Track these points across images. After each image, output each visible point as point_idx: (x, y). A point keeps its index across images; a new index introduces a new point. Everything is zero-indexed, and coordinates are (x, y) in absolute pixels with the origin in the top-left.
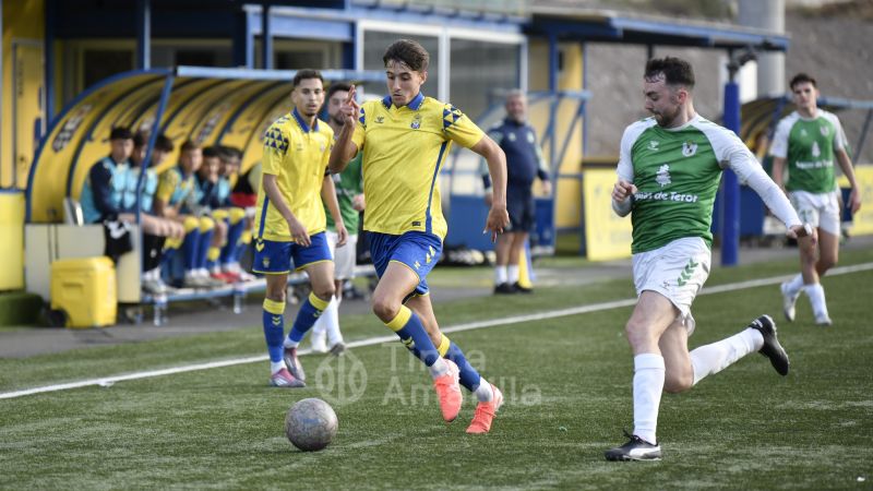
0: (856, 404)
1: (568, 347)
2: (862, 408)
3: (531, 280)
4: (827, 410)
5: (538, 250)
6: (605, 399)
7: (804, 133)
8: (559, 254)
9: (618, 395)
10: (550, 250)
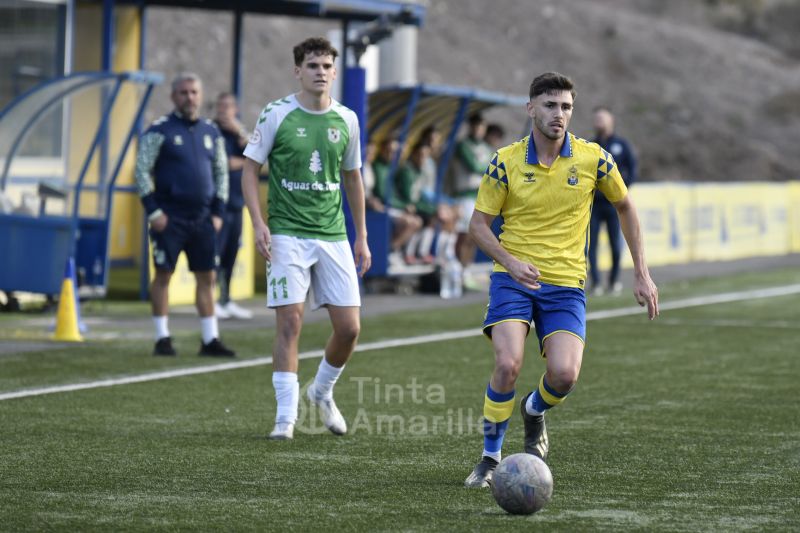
0: (580, 514)
1: (161, 426)
2: (590, 519)
3: (81, 333)
4: (542, 522)
5: (86, 291)
6: (235, 500)
7: (301, 132)
8: (114, 296)
9: (250, 495)
10: (101, 290)
